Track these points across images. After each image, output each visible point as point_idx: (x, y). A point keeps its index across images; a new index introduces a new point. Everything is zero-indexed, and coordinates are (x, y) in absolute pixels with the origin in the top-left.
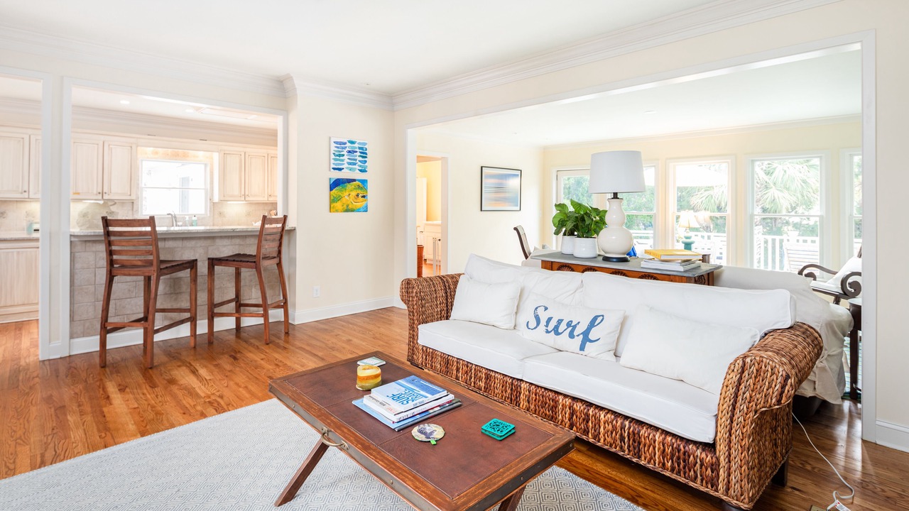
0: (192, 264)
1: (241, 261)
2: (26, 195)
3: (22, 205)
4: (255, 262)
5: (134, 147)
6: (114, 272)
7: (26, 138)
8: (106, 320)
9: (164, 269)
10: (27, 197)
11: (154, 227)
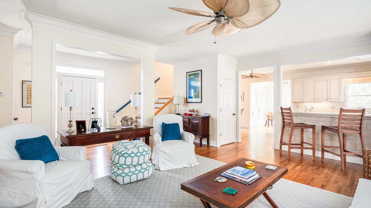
0: (313, 127)
1: (332, 129)
2: (302, 100)
3: (303, 104)
4: (337, 130)
5: (340, 79)
6: (285, 125)
7: (302, 81)
8: (282, 140)
9: (296, 126)
10: (302, 101)
11: (291, 111)
